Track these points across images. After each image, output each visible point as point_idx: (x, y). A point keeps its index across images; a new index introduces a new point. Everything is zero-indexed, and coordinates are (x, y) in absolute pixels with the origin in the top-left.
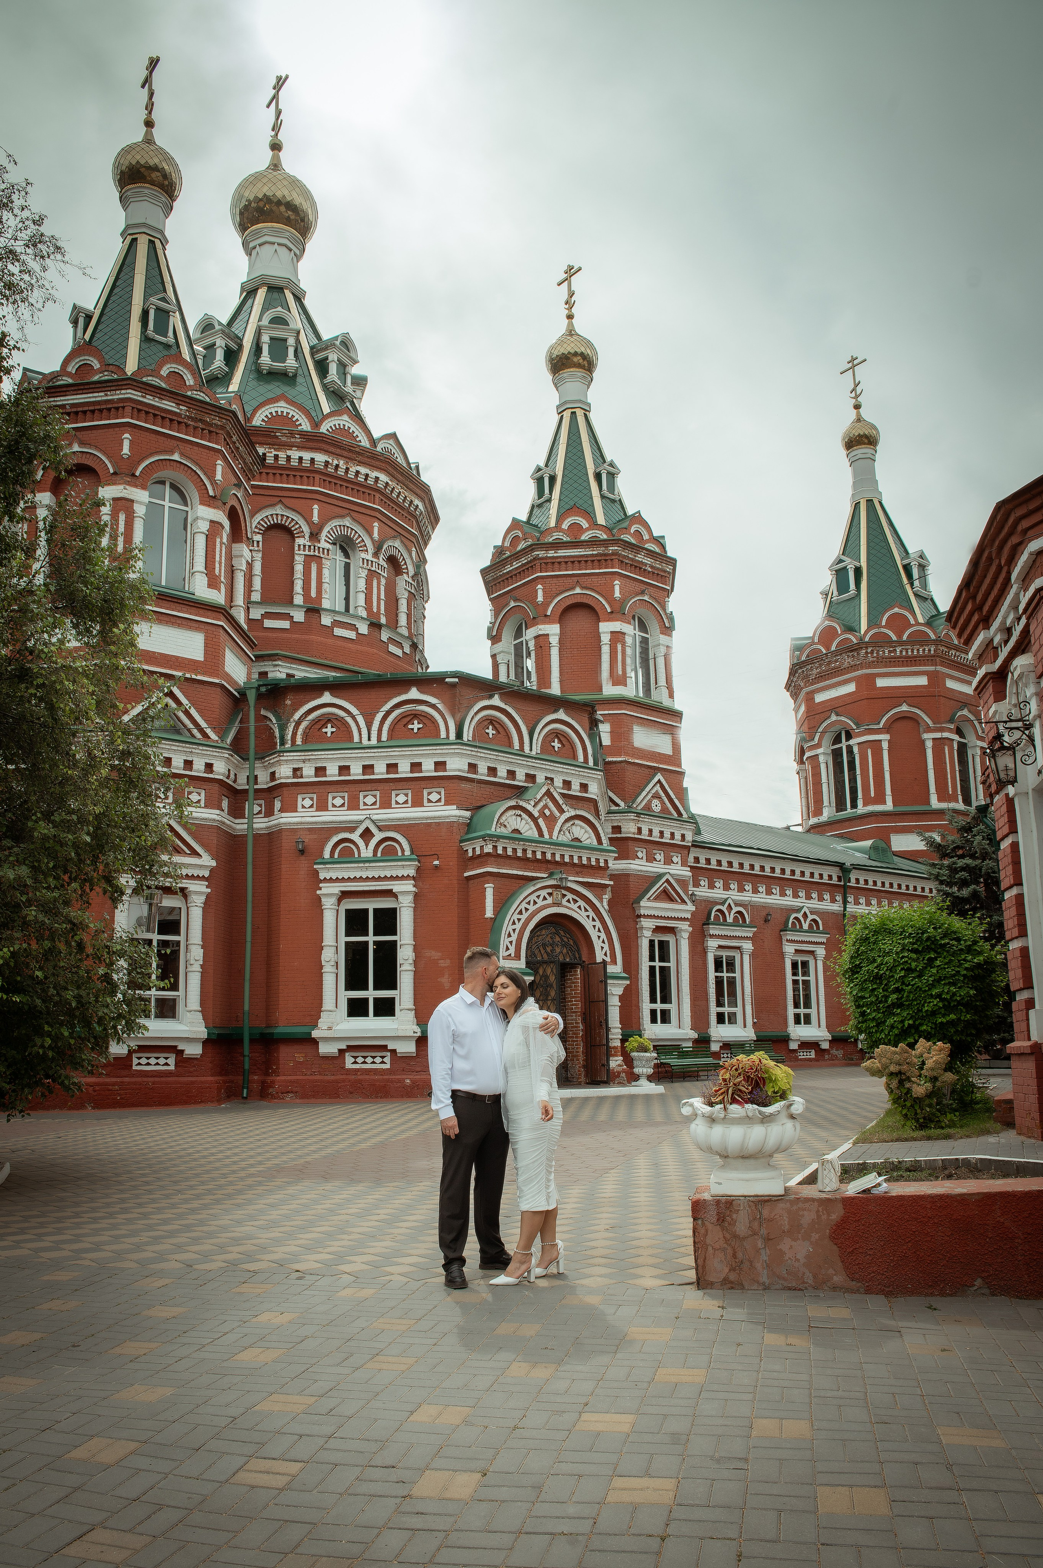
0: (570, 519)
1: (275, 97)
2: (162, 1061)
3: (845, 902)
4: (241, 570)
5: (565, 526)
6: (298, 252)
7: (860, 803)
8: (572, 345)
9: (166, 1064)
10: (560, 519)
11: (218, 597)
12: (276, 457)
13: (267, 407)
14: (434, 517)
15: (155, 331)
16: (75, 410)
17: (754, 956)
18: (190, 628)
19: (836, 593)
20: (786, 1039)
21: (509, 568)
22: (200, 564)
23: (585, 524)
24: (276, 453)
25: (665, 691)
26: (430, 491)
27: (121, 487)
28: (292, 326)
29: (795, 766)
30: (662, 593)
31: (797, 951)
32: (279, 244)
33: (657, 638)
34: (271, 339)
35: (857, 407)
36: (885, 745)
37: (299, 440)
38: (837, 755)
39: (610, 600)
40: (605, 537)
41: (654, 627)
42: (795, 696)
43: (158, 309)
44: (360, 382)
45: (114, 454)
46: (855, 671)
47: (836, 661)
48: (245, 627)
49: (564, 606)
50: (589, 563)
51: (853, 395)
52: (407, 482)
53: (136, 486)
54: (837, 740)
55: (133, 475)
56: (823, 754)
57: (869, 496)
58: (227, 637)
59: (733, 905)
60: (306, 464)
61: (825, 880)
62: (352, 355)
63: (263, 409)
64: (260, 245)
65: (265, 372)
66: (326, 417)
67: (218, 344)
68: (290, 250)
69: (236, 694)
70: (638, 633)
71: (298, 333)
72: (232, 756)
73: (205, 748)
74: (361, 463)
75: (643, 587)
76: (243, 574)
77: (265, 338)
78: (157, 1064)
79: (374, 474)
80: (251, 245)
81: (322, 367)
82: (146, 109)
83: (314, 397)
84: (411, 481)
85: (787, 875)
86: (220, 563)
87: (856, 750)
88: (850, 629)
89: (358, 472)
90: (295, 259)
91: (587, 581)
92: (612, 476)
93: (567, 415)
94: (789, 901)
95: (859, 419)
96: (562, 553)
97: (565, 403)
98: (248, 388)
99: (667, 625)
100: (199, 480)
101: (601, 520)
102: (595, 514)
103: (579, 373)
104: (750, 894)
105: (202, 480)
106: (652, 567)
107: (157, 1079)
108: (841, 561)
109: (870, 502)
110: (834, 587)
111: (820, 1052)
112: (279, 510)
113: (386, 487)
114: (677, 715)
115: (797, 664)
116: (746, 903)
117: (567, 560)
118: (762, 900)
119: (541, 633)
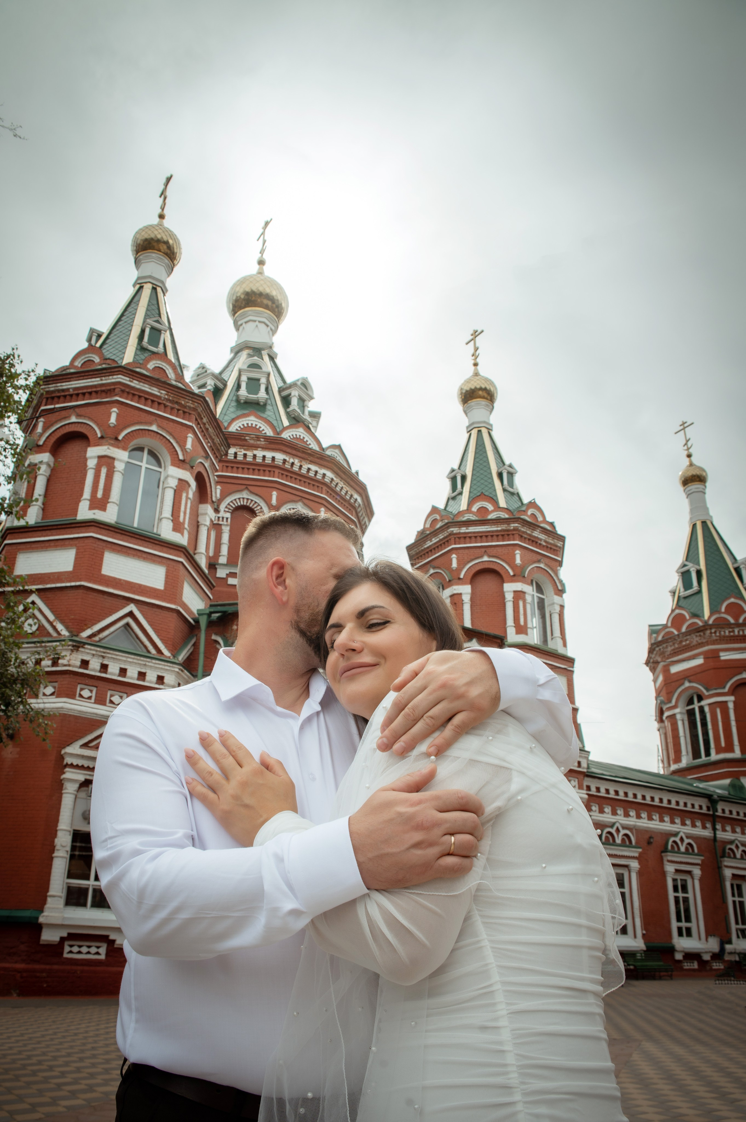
0: (478, 504)
1: (263, 234)
2: (93, 950)
3: (714, 829)
4: (205, 525)
5: (475, 508)
6: (273, 328)
7: (713, 751)
8: (478, 382)
9: (98, 953)
10: (470, 504)
11: (182, 539)
12: (245, 455)
13: (240, 420)
14: (370, 513)
15: (150, 342)
16: (76, 392)
17: (640, 873)
18: (154, 562)
19: (682, 589)
20: (671, 950)
21: (429, 544)
22: (167, 511)
23: (490, 507)
24: (245, 452)
25: (560, 642)
26: (366, 488)
27: (105, 447)
28: (264, 369)
29: (656, 725)
30: (553, 563)
31: (677, 871)
32: (260, 322)
33: (551, 598)
34: (249, 379)
35: (689, 456)
36: (731, 705)
37: (263, 443)
38: (691, 713)
39: (513, 566)
40: (507, 516)
41: (549, 590)
42: (653, 670)
43: (153, 328)
44: (316, 416)
45: (103, 424)
46: (702, 647)
47: (686, 640)
48: (206, 571)
49: (474, 570)
50: (495, 537)
51: (686, 448)
52: (348, 480)
53: (118, 447)
54: (690, 702)
55: (116, 439)
56: (679, 712)
57: (703, 518)
58: (186, 573)
59: (620, 829)
60: (268, 461)
61: (697, 809)
62: (309, 393)
63: (237, 422)
64: (246, 323)
65: (242, 401)
66: (285, 429)
67: (208, 383)
68: (268, 326)
69: (191, 621)
70: (536, 594)
71: (269, 374)
72: (182, 671)
73: (157, 662)
74: (312, 462)
75: (539, 557)
76: (206, 528)
77: (244, 378)
78: (89, 953)
79: (322, 471)
80: (239, 323)
81: (286, 401)
82: (161, 208)
83: (278, 419)
84: (352, 480)
85: (665, 804)
86: (185, 513)
87: (707, 709)
88: (695, 615)
89: (309, 470)
90: (271, 333)
91: (493, 551)
92: (511, 475)
93: (474, 433)
94: (666, 826)
95: (691, 464)
96: (472, 529)
97: (473, 423)
98: (228, 412)
99: (560, 588)
100: (172, 447)
101: (502, 503)
102: (497, 499)
103: (483, 402)
104: (634, 819)
105: (174, 447)
106: (546, 542)
107: (86, 968)
108: (685, 566)
109: (704, 523)
110: (681, 585)
111: (703, 964)
112: (245, 494)
113: (331, 482)
114: (571, 661)
115: (654, 644)
116: (632, 827)
117: (476, 535)
118: (645, 825)
119: (455, 592)
